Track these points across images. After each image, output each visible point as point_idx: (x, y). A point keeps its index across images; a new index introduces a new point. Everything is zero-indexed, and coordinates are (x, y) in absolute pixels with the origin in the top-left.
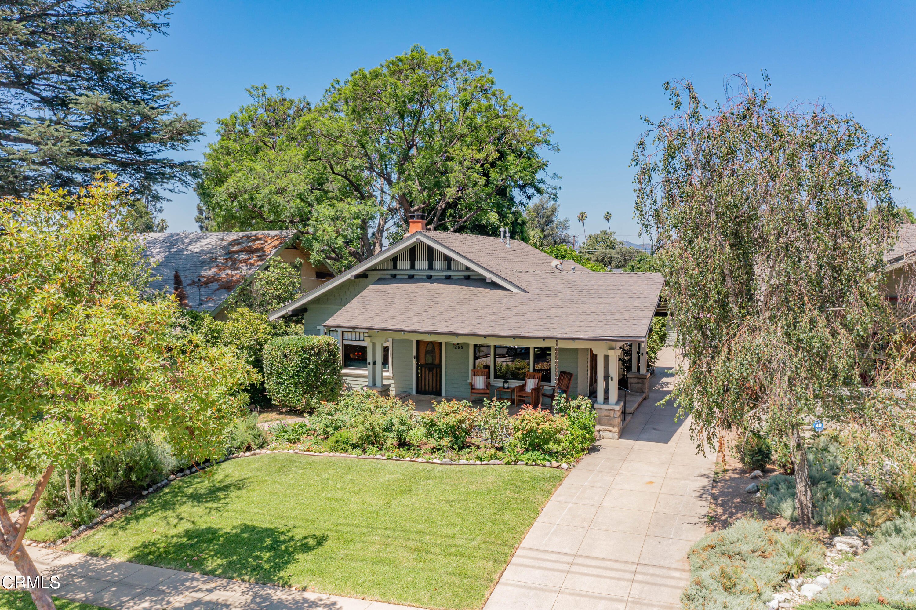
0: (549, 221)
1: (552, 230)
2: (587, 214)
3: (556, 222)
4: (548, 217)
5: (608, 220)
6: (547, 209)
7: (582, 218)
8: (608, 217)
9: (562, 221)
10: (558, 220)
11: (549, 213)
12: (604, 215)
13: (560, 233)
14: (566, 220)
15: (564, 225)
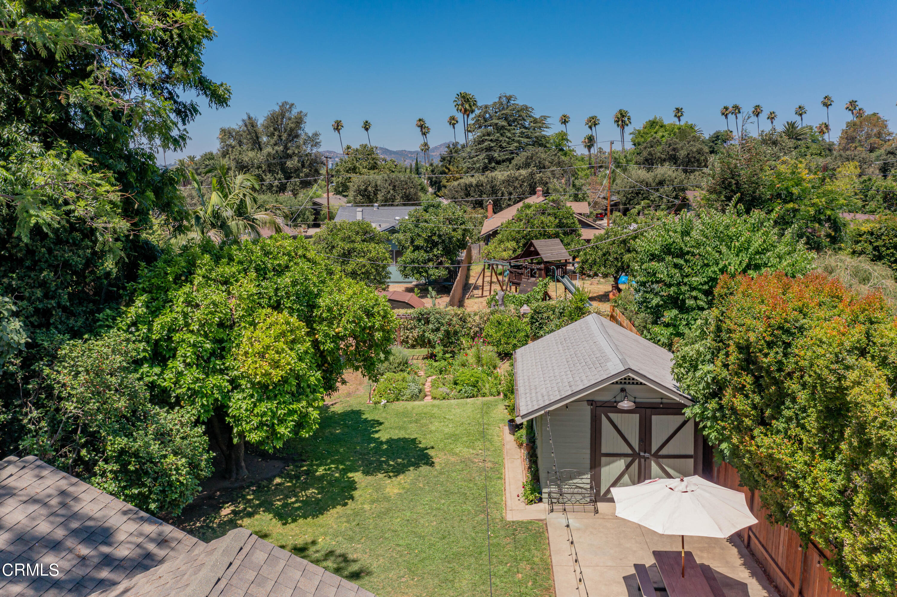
0: (293, 135)
1: (298, 147)
2: (344, 123)
3: (303, 136)
4: (292, 130)
5: (367, 129)
6: (290, 119)
7: (338, 127)
8: (367, 127)
9: (311, 135)
10: (306, 134)
11: (293, 125)
12: (362, 124)
13: (309, 151)
14: (316, 135)
15: (314, 140)
